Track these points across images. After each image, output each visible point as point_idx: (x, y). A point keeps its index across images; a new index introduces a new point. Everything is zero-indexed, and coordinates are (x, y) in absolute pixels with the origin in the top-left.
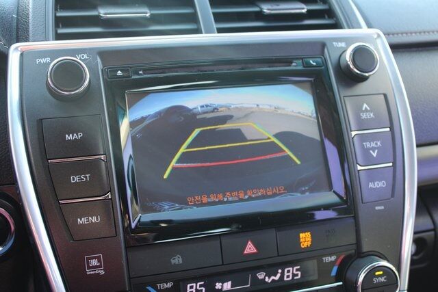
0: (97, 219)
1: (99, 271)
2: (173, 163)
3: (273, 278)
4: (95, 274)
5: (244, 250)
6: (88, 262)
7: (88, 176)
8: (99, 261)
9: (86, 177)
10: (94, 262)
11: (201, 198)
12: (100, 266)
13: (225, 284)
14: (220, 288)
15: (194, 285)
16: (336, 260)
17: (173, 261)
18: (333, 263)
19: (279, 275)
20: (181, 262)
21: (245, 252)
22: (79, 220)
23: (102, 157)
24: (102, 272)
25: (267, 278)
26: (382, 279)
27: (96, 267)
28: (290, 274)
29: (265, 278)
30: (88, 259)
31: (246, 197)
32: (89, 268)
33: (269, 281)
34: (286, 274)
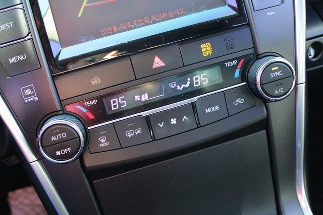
0: (24, 57)
1: (34, 98)
2: (84, 4)
3: (183, 86)
4: (31, 100)
5: (152, 66)
6: (24, 93)
7: (11, 23)
8: (32, 90)
9: (10, 25)
10: (28, 92)
11: (112, 28)
12: (34, 94)
13: (143, 96)
14: (139, 99)
15: (116, 99)
16: (237, 64)
17: (93, 83)
18: (235, 67)
19: (188, 83)
20: (100, 82)
21: (154, 66)
22: (10, 59)
23: (20, 6)
24: (36, 99)
25: (178, 86)
26: (279, 74)
27: (31, 95)
28: (199, 81)
29: (176, 87)
30: (23, 90)
31: (151, 22)
32: (26, 97)
33: (181, 89)
34: (195, 81)
